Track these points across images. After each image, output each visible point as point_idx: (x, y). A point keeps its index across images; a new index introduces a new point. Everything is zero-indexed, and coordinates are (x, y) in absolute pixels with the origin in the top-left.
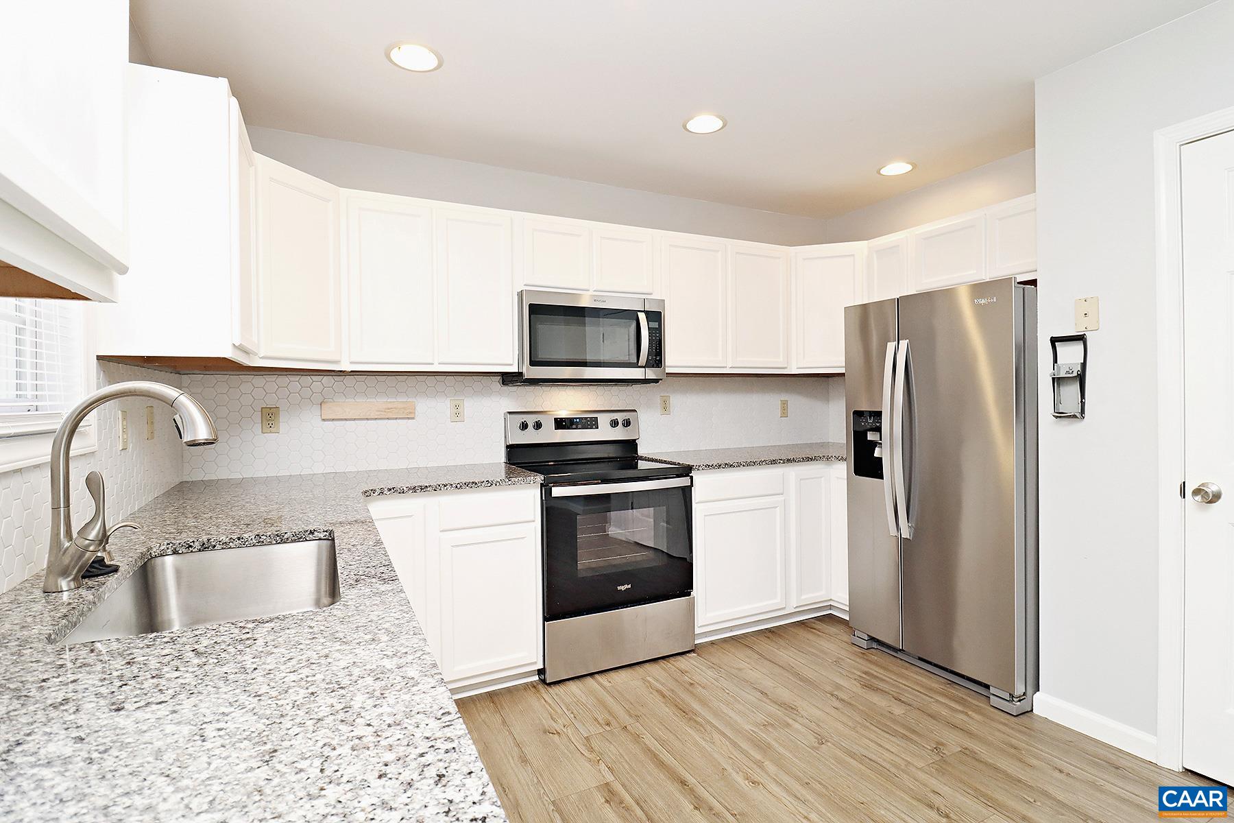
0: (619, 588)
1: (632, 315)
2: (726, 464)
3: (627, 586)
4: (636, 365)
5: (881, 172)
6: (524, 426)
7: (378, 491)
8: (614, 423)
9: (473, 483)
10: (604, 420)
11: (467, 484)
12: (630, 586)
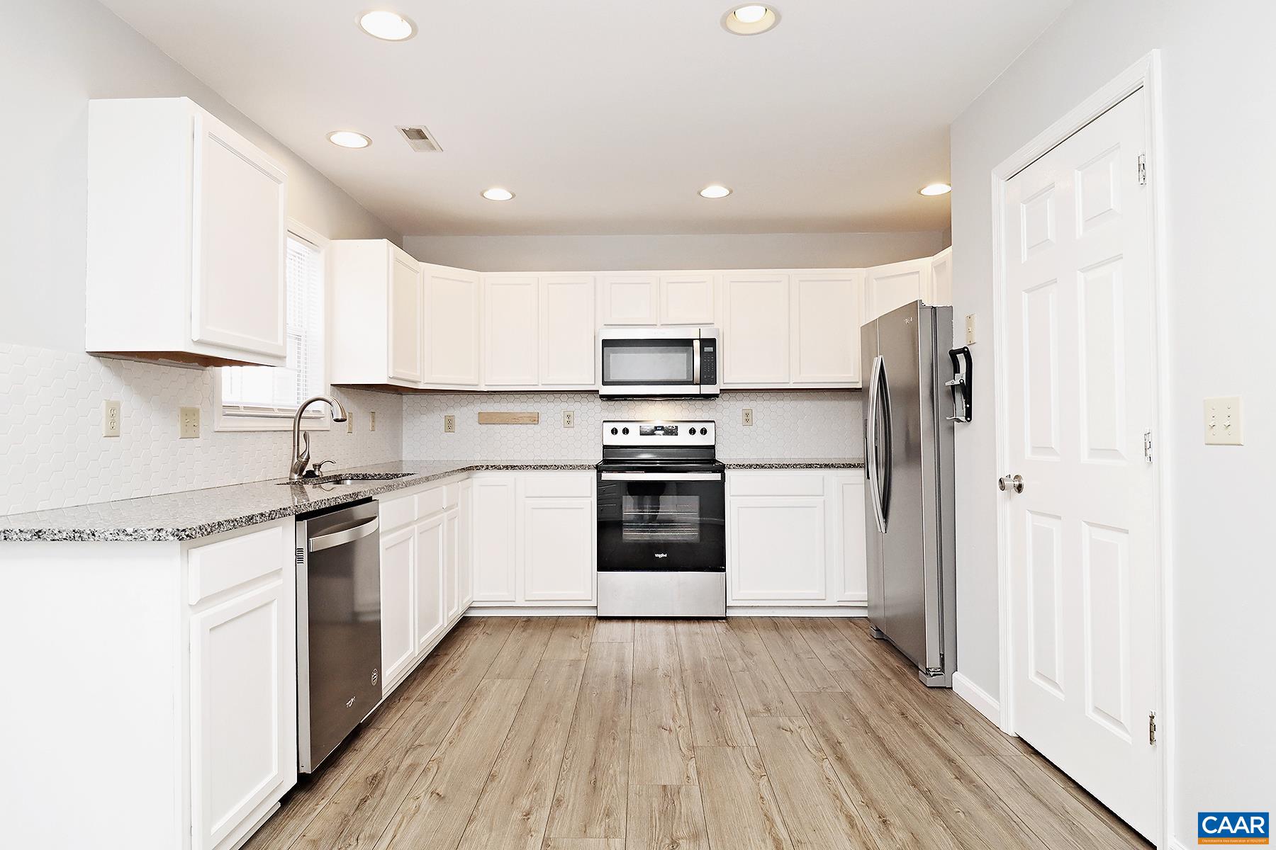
0: (656, 555)
1: (689, 342)
2: (757, 465)
3: (662, 555)
4: (692, 383)
5: (922, 192)
6: (614, 431)
7: (485, 467)
8: (692, 431)
9: (545, 466)
10: (683, 429)
11: (541, 466)
12: (666, 555)
